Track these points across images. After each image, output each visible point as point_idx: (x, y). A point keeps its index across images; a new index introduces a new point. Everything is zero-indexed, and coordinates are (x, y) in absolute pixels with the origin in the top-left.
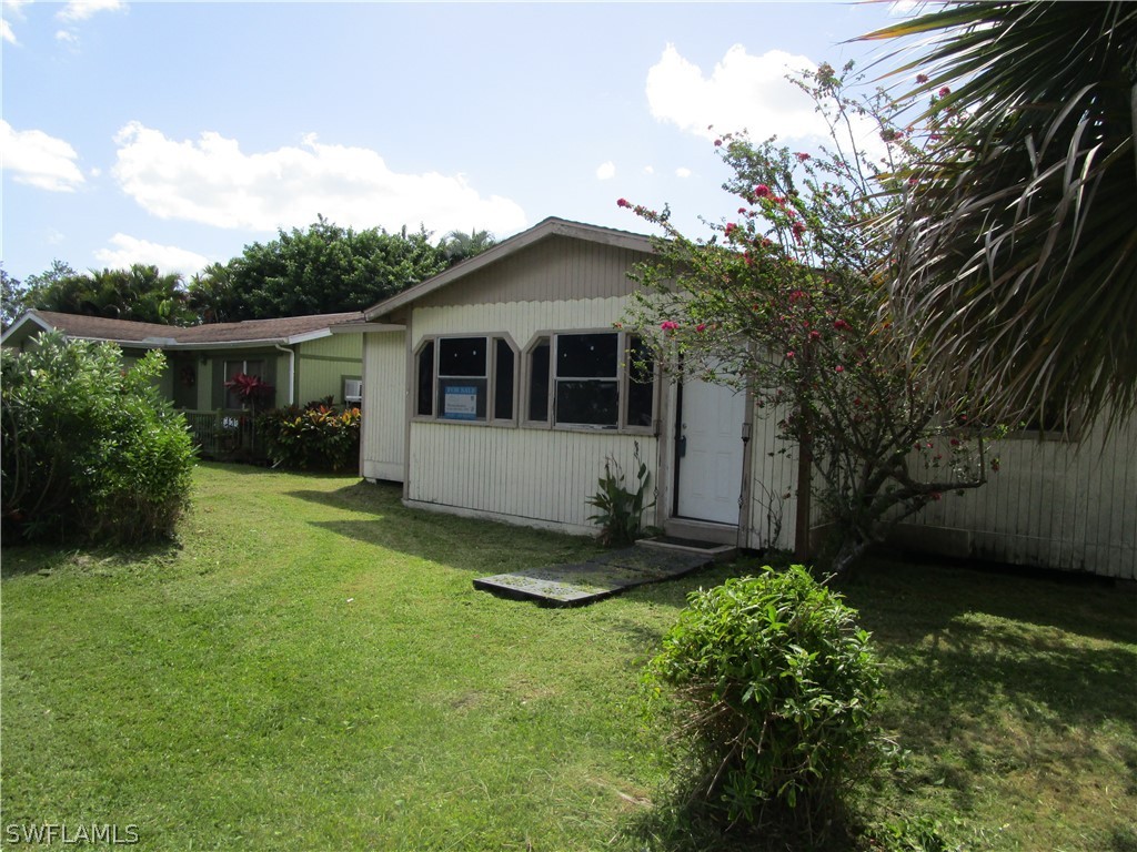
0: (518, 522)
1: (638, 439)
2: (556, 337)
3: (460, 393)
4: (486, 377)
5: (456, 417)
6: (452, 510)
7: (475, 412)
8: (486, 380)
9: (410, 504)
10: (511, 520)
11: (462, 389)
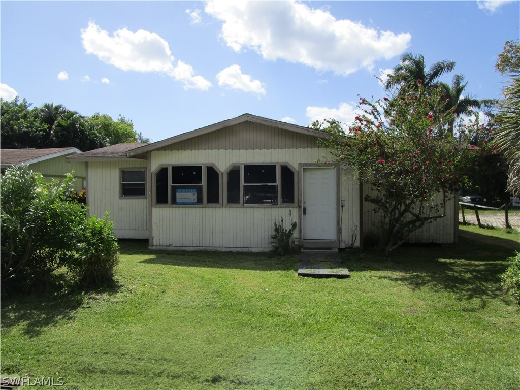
0: (224, 250)
1: (291, 209)
2: (243, 166)
3: (186, 192)
4: (203, 184)
5: (184, 204)
6: (183, 248)
7: (196, 201)
8: (202, 186)
9: (154, 248)
10: (219, 249)
11: (187, 190)
